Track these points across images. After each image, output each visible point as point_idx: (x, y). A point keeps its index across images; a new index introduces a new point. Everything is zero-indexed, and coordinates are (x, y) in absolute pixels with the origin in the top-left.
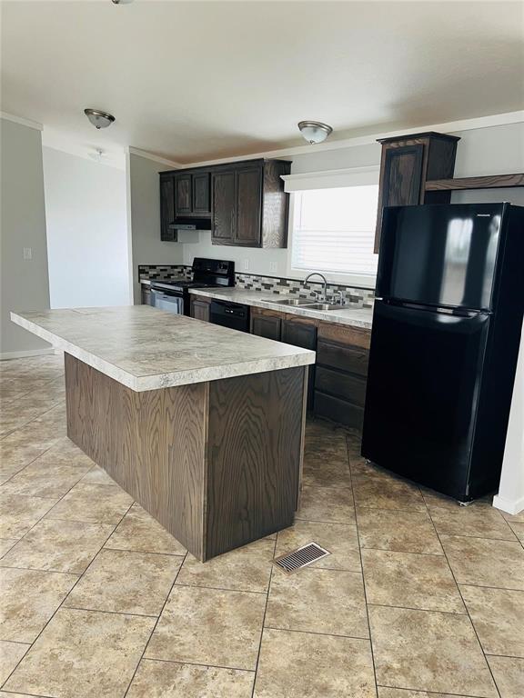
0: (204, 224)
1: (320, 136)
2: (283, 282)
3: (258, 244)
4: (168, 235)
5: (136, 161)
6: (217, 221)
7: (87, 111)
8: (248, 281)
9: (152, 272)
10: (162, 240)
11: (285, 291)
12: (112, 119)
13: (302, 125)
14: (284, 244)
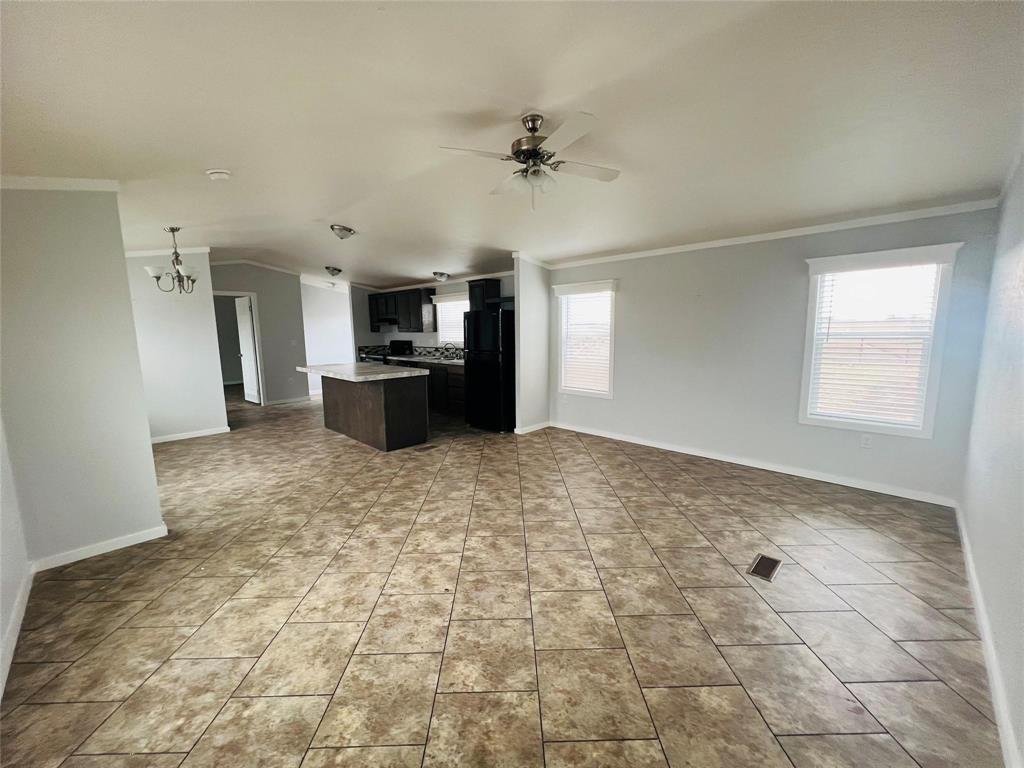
0: (393, 322)
1: (443, 279)
2: (437, 349)
3: (421, 330)
4: (375, 329)
5: (355, 291)
6: (400, 320)
7: (327, 268)
8: (419, 351)
9: (367, 350)
10: (372, 331)
11: (438, 354)
12: (340, 271)
13: (435, 274)
14: (435, 329)
